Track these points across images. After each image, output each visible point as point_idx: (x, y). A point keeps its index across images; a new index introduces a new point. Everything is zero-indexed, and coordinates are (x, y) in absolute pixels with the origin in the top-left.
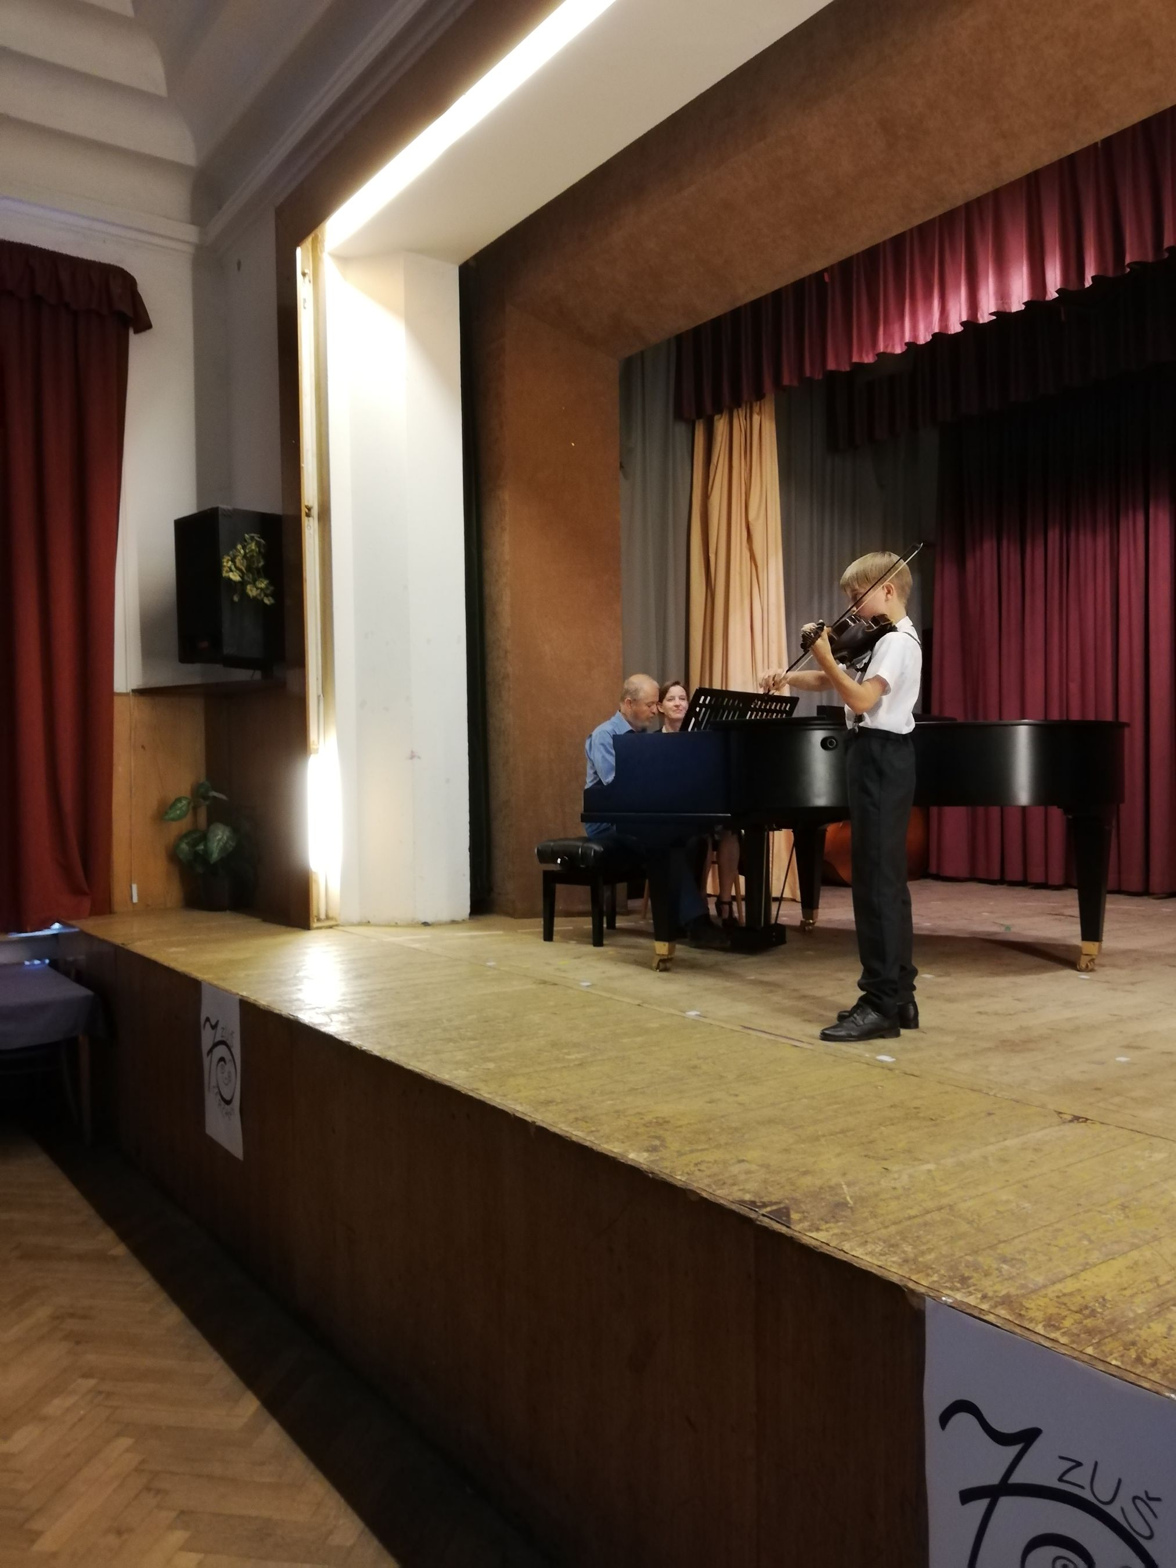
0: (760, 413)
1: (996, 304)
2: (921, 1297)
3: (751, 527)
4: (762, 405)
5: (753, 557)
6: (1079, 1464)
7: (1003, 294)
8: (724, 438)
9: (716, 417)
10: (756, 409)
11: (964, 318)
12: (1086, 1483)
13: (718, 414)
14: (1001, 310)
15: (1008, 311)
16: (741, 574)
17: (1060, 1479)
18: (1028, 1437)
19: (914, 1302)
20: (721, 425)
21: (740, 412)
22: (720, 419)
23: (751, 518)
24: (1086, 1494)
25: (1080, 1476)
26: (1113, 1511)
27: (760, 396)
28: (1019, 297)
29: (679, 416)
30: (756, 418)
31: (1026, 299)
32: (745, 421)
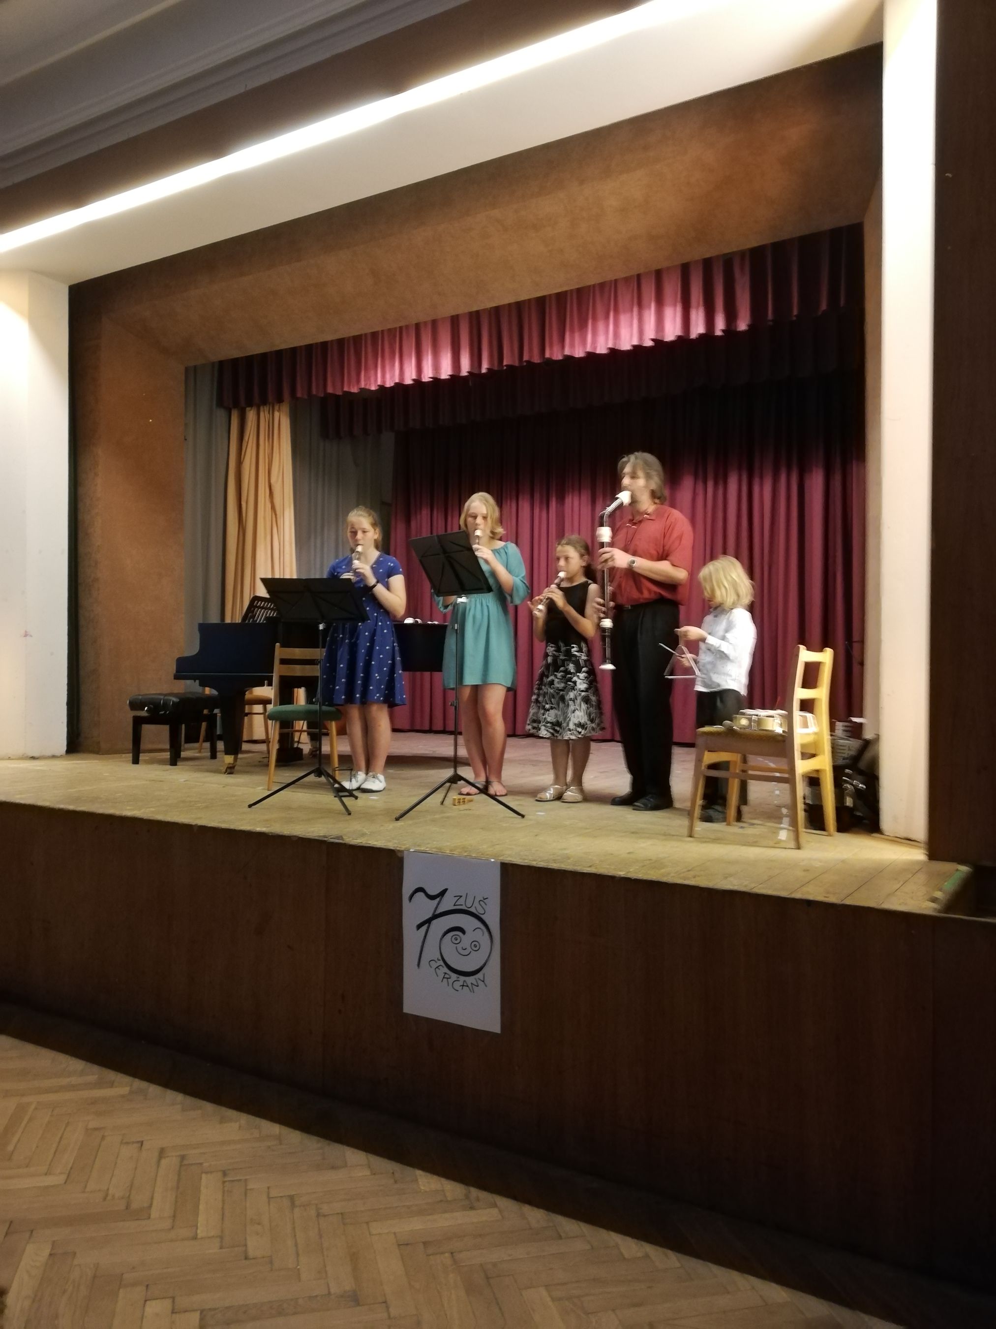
0: (279, 411)
1: (433, 372)
2: (402, 852)
3: (273, 488)
4: (281, 407)
5: (273, 507)
6: (461, 896)
7: (436, 367)
8: (253, 424)
9: (248, 409)
10: (277, 407)
11: (414, 377)
12: (463, 903)
13: (249, 406)
14: (436, 376)
15: (439, 377)
16: (265, 518)
17: (454, 905)
18: (443, 893)
19: (399, 855)
20: (251, 415)
21: (265, 408)
22: (250, 410)
23: (273, 481)
24: (463, 907)
25: (461, 901)
26: (473, 910)
27: (280, 400)
28: (446, 372)
29: (220, 403)
30: (277, 414)
31: (450, 373)
32: (268, 415)
